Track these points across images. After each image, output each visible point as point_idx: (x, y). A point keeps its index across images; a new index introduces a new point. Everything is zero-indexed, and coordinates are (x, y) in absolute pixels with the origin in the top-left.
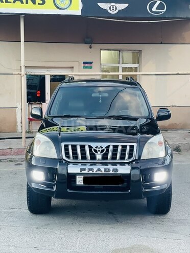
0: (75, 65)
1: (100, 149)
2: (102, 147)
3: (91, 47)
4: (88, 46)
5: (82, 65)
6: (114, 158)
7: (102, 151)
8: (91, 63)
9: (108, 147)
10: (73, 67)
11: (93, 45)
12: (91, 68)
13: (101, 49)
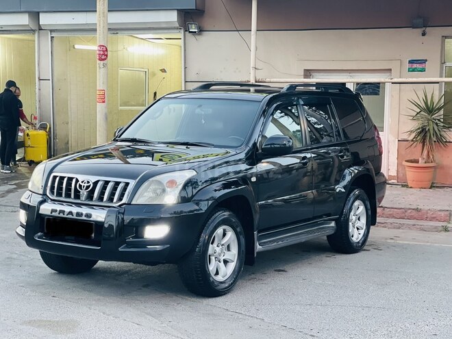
0: (395, 66)
1: (86, 185)
2: (88, 182)
3: (424, 34)
4: (420, 31)
5: (407, 66)
6: (101, 198)
7: (88, 187)
8: (424, 61)
9: (96, 183)
10: (391, 70)
11: (428, 29)
12: (423, 70)
13: (446, 37)
